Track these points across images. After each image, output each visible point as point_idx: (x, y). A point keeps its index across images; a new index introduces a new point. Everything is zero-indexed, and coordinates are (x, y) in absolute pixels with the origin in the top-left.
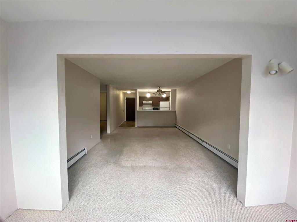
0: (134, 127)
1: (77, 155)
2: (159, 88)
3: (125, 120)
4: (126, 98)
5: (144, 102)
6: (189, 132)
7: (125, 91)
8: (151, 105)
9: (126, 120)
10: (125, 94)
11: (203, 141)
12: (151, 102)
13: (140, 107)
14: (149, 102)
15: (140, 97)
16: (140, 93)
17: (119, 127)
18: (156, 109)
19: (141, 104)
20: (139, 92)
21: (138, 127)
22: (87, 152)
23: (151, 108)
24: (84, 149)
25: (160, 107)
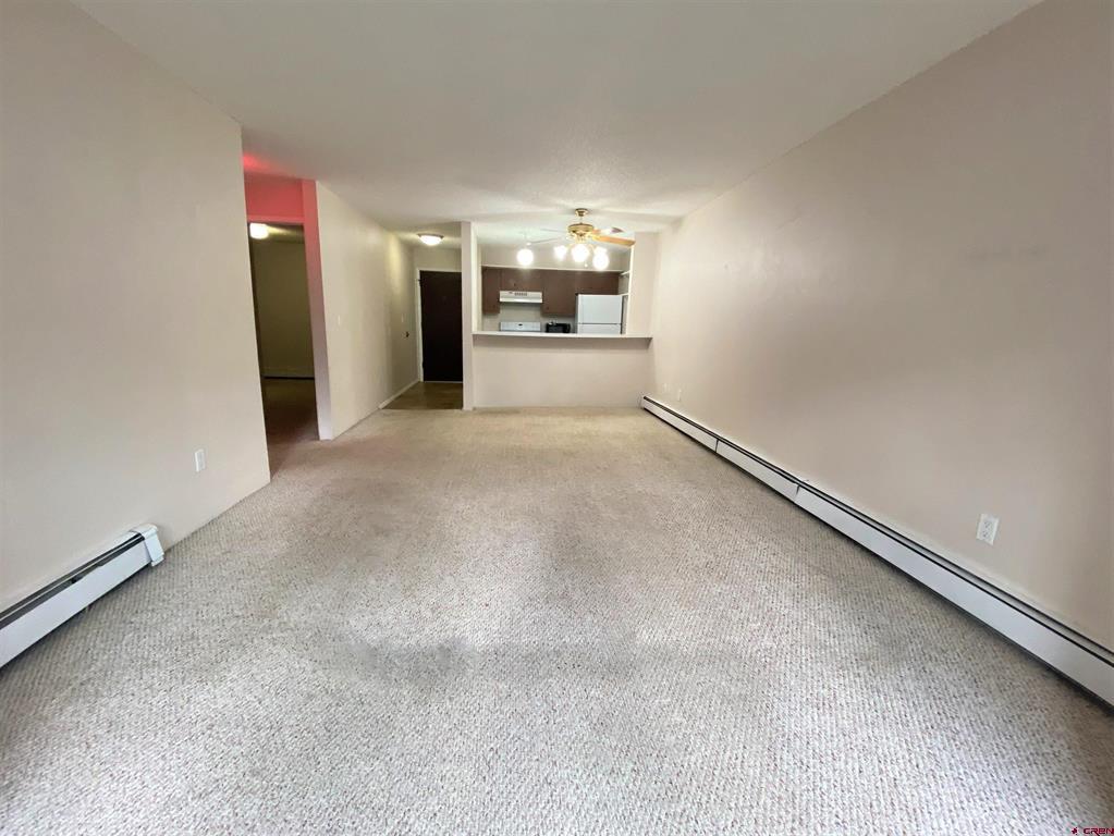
0: (456, 411)
1: (74, 581)
2: (581, 214)
3: (416, 376)
4: (422, 273)
5: (505, 296)
6: (719, 439)
7: (413, 236)
8: (538, 313)
9: (422, 380)
10: (411, 250)
11: (802, 485)
12: (536, 297)
13: (487, 320)
14: (530, 294)
15: (485, 271)
16: (485, 249)
17: (386, 408)
18: (561, 329)
19: (491, 306)
20: (478, 240)
21: (474, 409)
22: (157, 555)
23: (537, 326)
24: (139, 539)
25: (580, 319)
